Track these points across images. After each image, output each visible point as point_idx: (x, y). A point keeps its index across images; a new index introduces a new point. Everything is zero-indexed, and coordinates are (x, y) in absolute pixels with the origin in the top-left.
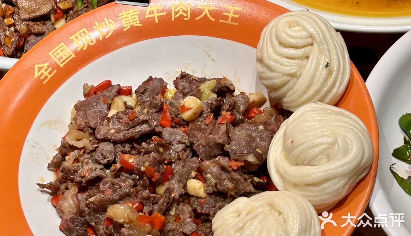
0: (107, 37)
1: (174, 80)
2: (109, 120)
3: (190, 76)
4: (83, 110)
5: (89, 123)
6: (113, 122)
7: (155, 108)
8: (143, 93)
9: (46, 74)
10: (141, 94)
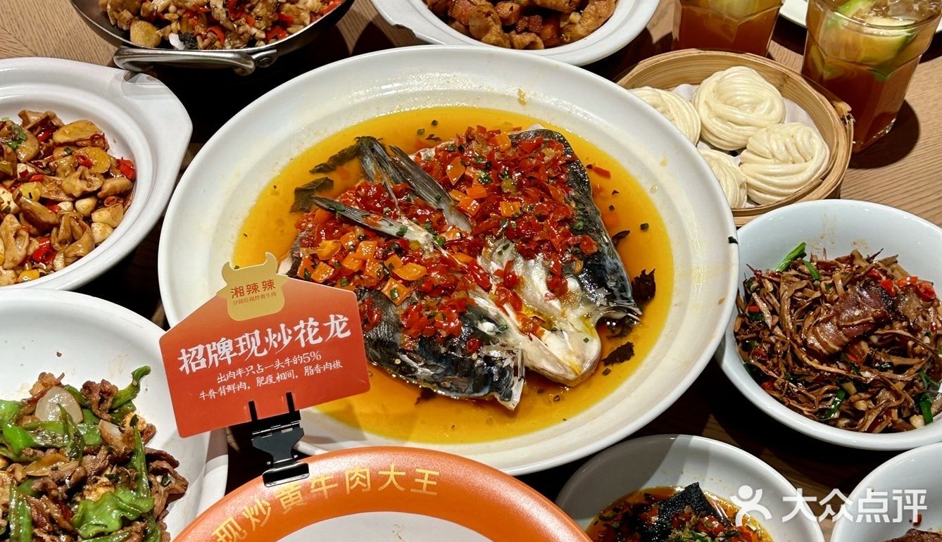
0: (262, 526)
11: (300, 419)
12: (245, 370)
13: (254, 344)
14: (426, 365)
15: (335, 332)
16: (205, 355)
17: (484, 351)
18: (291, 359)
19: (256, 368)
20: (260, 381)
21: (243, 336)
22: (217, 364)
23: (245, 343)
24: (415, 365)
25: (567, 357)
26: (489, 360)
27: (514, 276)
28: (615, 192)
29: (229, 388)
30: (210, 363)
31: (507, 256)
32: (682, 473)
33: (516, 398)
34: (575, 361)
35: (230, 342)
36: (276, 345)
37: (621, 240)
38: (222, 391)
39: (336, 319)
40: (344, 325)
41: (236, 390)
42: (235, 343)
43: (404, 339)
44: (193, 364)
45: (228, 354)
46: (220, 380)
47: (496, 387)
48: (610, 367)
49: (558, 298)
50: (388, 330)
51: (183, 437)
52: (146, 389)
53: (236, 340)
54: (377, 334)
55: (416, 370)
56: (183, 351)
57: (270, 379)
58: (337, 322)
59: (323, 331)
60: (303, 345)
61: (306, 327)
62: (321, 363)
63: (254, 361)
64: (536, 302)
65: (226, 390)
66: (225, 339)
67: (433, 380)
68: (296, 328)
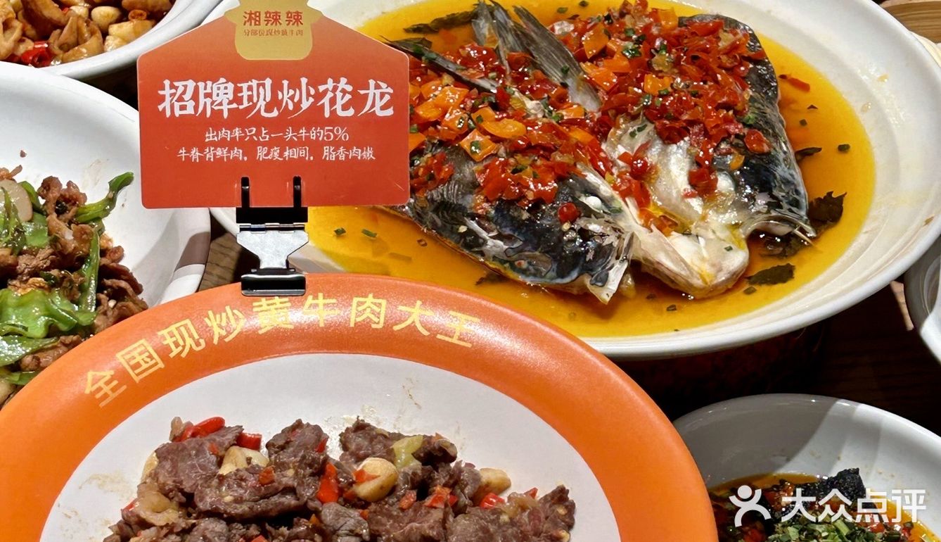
0: (227, 340)
1: (342, 433)
2: (222, 479)
3: (373, 429)
4: (172, 460)
5: (181, 482)
6: (229, 485)
7: (310, 466)
8: (282, 448)
9: (107, 389)
10: (277, 450)
11: (305, 220)
12: (245, 132)
13: (262, 97)
14: (499, 237)
15: (373, 105)
16: (195, 97)
17: (581, 223)
18: (308, 131)
19: (258, 133)
20: (261, 153)
21: (250, 83)
22: (209, 113)
23: (250, 93)
24: (484, 234)
25: (697, 262)
26: (585, 234)
27: (645, 164)
28: (812, 107)
29: (219, 152)
30: (200, 111)
31: (641, 139)
32: (839, 458)
33: (613, 286)
34: (707, 269)
35: (231, 86)
36: (291, 107)
37: (808, 158)
38: (209, 154)
39: (377, 87)
40: (387, 98)
41: (228, 157)
42: (238, 90)
43: (476, 202)
44: (177, 105)
45: (225, 102)
46: (209, 137)
47: (588, 269)
48: (756, 287)
49: (702, 196)
50: (458, 190)
51: (147, 208)
52: (123, 205)
53: (239, 85)
54: (442, 195)
55: (485, 241)
56: (167, 83)
57: (275, 153)
58: (378, 92)
59: (357, 101)
60: (327, 114)
61: (335, 89)
62: (348, 147)
63: (259, 122)
64: (670, 200)
65: (215, 155)
66: (225, 81)
67: (505, 258)
68: (321, 88)
